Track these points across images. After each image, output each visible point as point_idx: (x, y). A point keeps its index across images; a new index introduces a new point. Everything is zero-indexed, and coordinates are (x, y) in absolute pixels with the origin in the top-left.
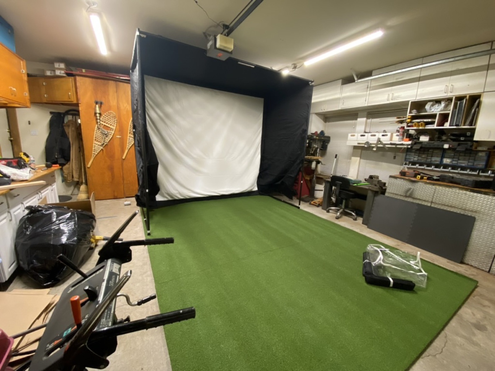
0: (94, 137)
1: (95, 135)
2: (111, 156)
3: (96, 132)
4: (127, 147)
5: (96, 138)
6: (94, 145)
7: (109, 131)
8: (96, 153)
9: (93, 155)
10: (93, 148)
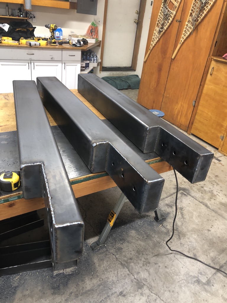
0: (158, 19)
1: (159, 17)
2: (164, 52)
3: (161, 13)
4: (181, 39)
5: (159, 21)
6: (154, 32)
7: (171, 11)
8: (153, 45)
9: (151, 46)
10: (153, 37)
